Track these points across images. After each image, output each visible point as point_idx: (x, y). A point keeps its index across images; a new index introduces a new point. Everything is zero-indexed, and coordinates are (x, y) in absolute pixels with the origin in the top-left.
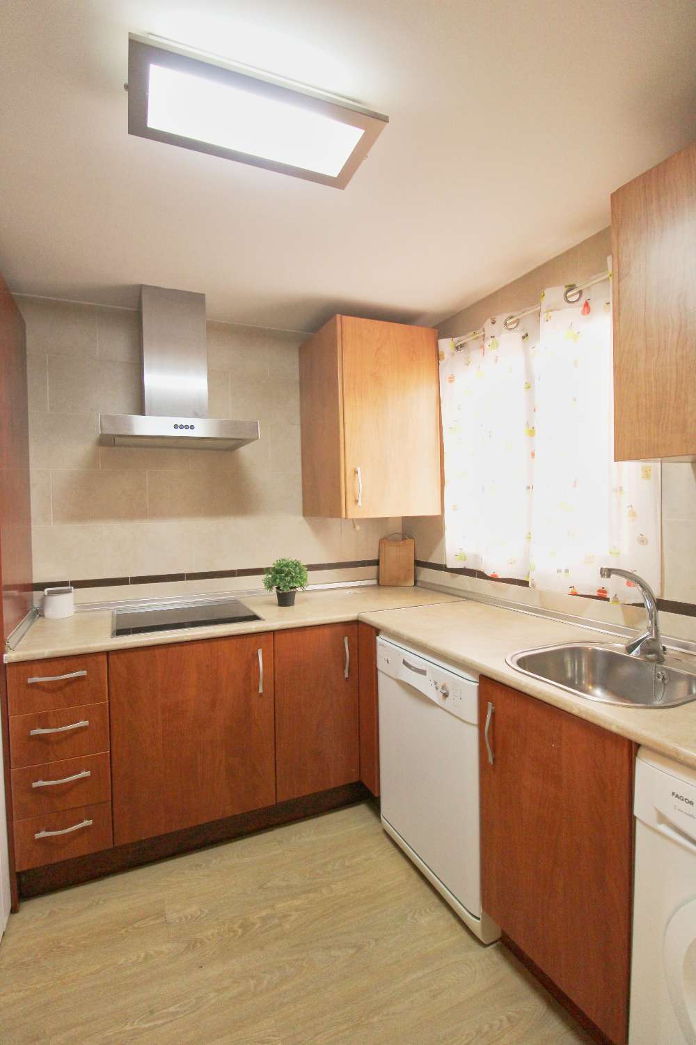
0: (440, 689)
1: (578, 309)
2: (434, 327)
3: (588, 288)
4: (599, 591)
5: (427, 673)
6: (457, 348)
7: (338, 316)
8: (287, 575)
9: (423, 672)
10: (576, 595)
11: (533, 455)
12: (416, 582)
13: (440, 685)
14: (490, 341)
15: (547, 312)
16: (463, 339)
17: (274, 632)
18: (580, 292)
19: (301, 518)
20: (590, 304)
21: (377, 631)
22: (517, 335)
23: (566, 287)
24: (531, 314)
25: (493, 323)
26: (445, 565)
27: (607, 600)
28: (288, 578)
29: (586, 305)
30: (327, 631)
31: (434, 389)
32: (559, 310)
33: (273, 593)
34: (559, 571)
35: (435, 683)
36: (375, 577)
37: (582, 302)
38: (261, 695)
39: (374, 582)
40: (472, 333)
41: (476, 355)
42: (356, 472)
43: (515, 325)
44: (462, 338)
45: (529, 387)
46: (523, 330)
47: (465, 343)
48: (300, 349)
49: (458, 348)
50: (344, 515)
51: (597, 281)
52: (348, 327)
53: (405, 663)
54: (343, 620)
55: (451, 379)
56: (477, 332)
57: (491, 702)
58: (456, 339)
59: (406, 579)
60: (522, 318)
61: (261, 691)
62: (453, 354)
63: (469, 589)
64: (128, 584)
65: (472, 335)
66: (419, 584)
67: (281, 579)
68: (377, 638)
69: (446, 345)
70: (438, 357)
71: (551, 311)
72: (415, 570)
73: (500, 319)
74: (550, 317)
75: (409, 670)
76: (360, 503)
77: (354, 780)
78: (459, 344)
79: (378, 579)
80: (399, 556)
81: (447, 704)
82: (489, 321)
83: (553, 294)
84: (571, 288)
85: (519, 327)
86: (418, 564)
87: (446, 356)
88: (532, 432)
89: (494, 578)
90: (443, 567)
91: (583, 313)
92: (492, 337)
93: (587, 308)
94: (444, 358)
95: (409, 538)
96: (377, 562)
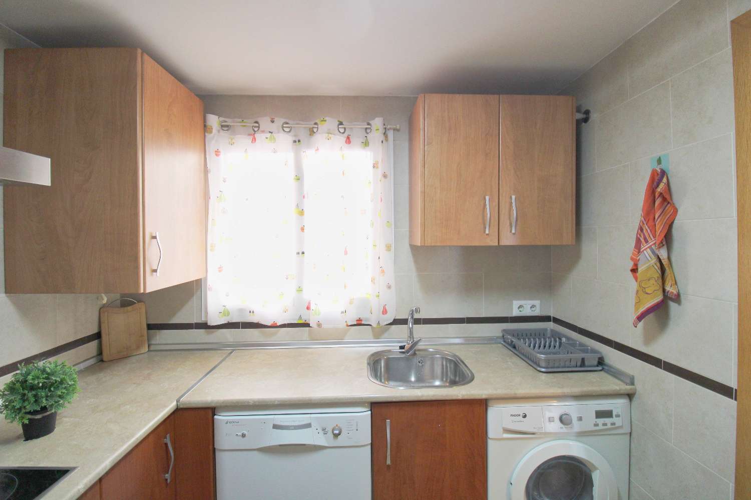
0: (330, 432)
1: (343, 139)
2: (200, 99)
3: (352, 128)
4: (357, 321)
5: (313, 424)
6: (222, 126)
7: (139, 51)
9: (308, 426)
11: (303, 229)
14: (269, 135)
15: (328, 133)
16: (229, 122)
20: (350, 138)
21: (214, 410)
22: (289, 138)
23: (338, 121)
24: (305, 128)
25: (273, 122)
27: (369, 325)
29: (348, 138)
32: (335, 135)
34: (342, 312)
35: (324, 430)
36: (96, 355)
37: (346, 135)
39: (95, 360)
40: (240, 120)
41: (243, 141)
42: (155, 237)
43: (289, 130)
44: (226, 120)
45: (299, 179)
46: (295, 136)
47: (232, 126)
49: (224, 127)
50: (142, 290)
51: (360, 126)
53: (276, 427)
54: (167, 415)
55: (217, 153)
56: (245, 121)
58: (222, 119)
59: (138, 347)
60: (294, 127)
62: (219, 131)
65: (239, 122)
66: (154, 349)
68: (216, 417)
69: (213, 120)
70: (206, 128)
71: (331, 134)
72: (149, 335)
74: (330, 138)
75: (288, 430)
76: (159, 273)
78: (225, 124)
79: (101, 355)
80: (128, 323)
82: (268, 118)
83: (332, 123)
84: (341, 123)
85: (290, 134)
87: (214, 131)
88: (302, 213)
89: (274, 326)
90: (204, 326)
91: (346, 142)
92: (270, 132)
93: (348, 140)
94: (211, 132)
95: (138, 302)
96: (98, 336)
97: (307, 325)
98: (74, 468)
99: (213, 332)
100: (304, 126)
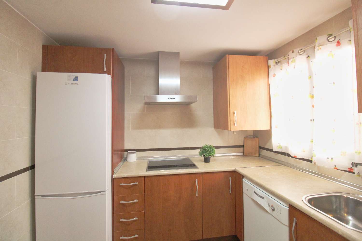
0: (271, 206)
1: (334, 44)
2: (265, 56)
3: (339, 35)
4: (349, 169)
5: (265, 198)
6: (276, 63)
7: (227, 55)
8: (207, 151)
9: (263, 198)
10: (337, 169)
11: (313, 106)
12: (259, 155)
13: (271, 205)
14: (292, 60)
15: (319, 46)
16: (279, 59)
17: (202, 173)
18: (335, 37)
19: (213, 129)
20: (340, 42)
21: (243, 177)
22: (304, 57)
23: (328, 35)
24: (312, 47)
25: (293, 52)
26: (272, 150)
27: (354, 173)
28: (208, 152)
30: (222, 174)
31: (267, 80)
32: (325, 45)
33: (202, 158)
34: (328, 158)
35: (269, 204)
36: (242, 152)
37: (336, 41)
38: (197, 196)
39: (242, 154)
40: (283, 57)
41: (285, 65)
42: (234, 113)
43: (303, 52)
45: (310, 78)
46: (307, 54)
47: (280, 61)
48: (213, 68)
50: (229, 130)
51: (345, 31)
52: (231, 58)
53: (255, 192)
54: (229, 170)
55: (274, 75)
56: (285, 56)
57: (295, 217)
58: (276, 60)
59: (255, 154)
60: (306, 50)
61: (197, 195)
62: (275, 66)
63: (283, 161)
64: (153, 151)
65: (283, 58)
66: (261, 156)
67: (205, 153)
68: (243, 179)
69: (271, 62)
70: (268, 67)
71: (321, 46)
72: (259, 151)
73: (296, 51)
74: (320, 49)
75: (256, 195)
76: (236, 125)
77: (234, 234)
78: (277, 61)
79: (243, 153)
80: (252, 144)
81: (274, 213)
82: (291, 52)
83: (321, 39)
84: (330, 35)
85: (305, 54)
86: (260, 148)
87: (272, 66)
88: (312, 97)
89: (295, 157)
90: (271, 150)
91: (337, 45)
92: (292, 58)
93: (339, 43)
94: (270, 67)
95: (256, 137)
96: (243, 146)
97: (311, 161)
98: (199, 168)
99: (277, 155)
100: (310, 47)
